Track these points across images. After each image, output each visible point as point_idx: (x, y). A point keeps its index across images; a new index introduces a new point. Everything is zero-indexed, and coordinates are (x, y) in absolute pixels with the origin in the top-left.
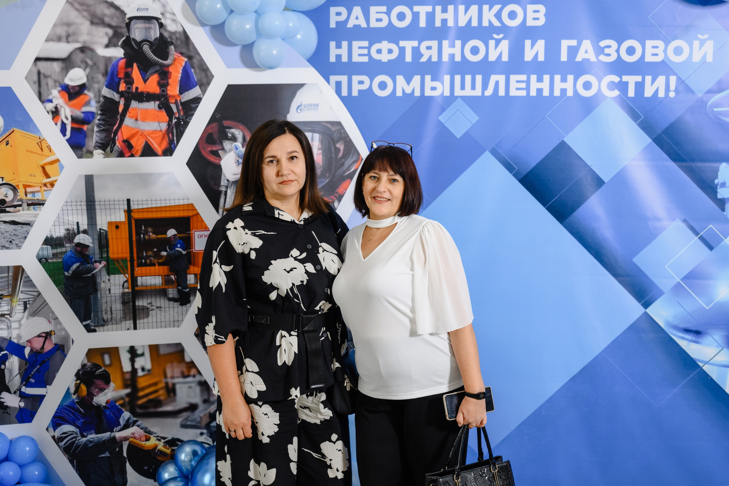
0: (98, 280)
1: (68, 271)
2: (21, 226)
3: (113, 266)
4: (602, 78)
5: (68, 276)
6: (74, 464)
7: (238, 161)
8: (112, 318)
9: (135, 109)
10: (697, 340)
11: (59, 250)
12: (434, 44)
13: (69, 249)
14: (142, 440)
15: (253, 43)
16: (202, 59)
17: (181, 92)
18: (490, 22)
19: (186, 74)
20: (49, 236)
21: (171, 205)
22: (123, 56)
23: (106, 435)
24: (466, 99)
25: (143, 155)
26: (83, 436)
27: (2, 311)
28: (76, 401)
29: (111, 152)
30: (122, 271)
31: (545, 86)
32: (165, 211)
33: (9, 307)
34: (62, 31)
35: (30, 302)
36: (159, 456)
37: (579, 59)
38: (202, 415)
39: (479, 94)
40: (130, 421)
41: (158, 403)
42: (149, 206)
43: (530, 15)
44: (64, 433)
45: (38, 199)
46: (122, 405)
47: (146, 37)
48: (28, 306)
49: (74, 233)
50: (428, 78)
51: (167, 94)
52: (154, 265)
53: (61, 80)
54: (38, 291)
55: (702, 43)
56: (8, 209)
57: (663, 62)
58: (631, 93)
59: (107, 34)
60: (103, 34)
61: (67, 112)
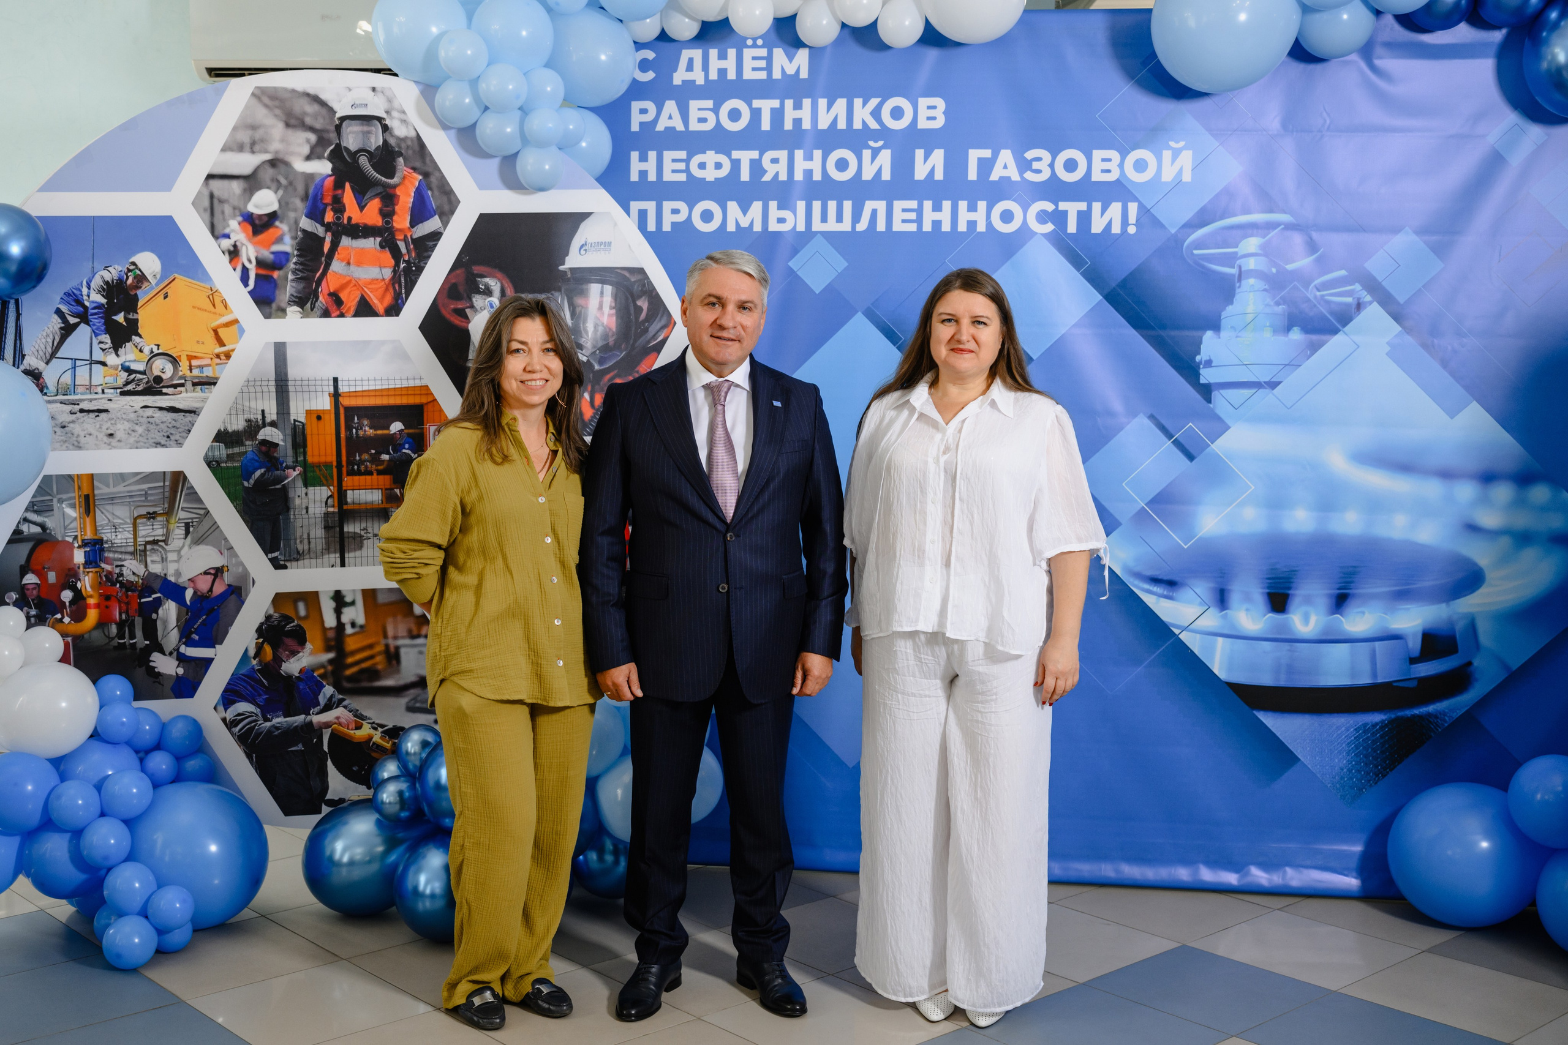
0: (291, 494)
1: (248, 481)
2: (183, 414)
3: (312, 474)
4: (1030, 205)
5: (248, 487)
6: (253, 759)
8: (309, 549)
9: (346, 248)
10: (1171, 594)
11: (236, 450)
12: (783, 155)
13: (250, 449)
14: (350, 728)
15: (516, 155)
16: (443, 177)
17: (413, 223)
18: (864, 122)
19: (419, 196)
20: (222, 430)
21: (397, 386)
22: (330, 173)
23: (300, 719)
24: (828, 236)
25: (358, 314)
26: (266, 720)
27: (154, 536)
28: (257, 668)
29: (312, 309)
30: (325, 482)
31: (945, 216)
32: (388, 395)
33: (165, 530)
34: (244, 137)
35: (194, 524)
36: (376, 752)
37: (994, 176)
39: (850, 230)
40: (334, 700)
41: (373, 674)
42: (366, 388)
43: (923, 113)
44: (239, 715)
45: (207, 376)
46: (322, 676)
47: (364, 145)
48: (191, 529)
50: (773, 205)
51: (393, 227)
52: (370, 473)
53: (242, 207)
54: (206, 509)
55: (1176, 154)
56: (165, 390)
57: (1118, 180)
58: (1072, 227)
59: (308, 141)
60: (302, 140)
61: (250, 252)
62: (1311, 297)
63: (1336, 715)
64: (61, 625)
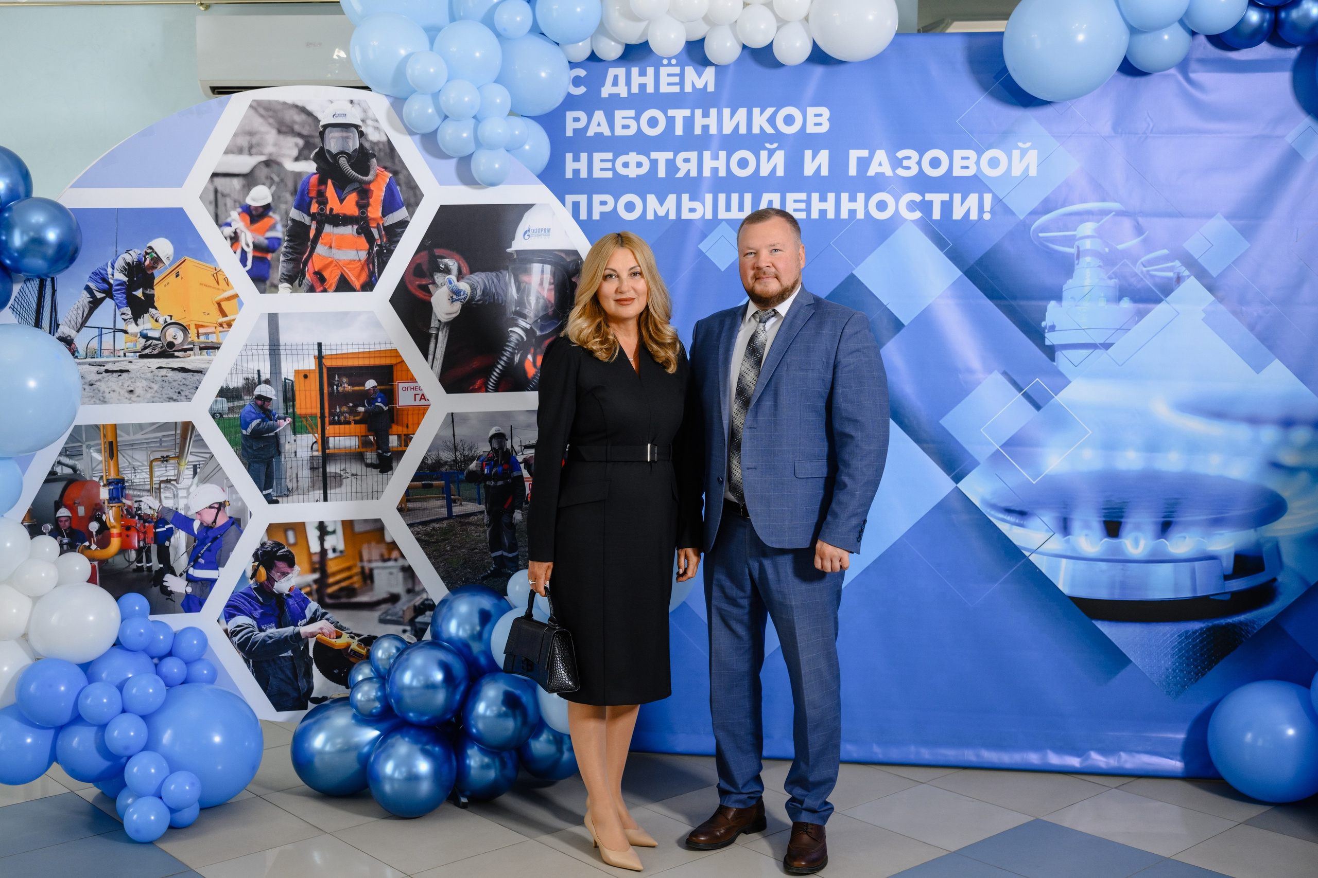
1: (246, 429)
2: (192, 373)
3: (300, 424)
4: (901, 196)
5: (246, 435)
6: (250, 664)
7: (452, 297)
8: (298, 486)
9: (329, 234)
10: (1022, 522)
12: (693, 155)
13: (248, 403)
14: (332, 637)
15: (471, 156)
16: (410, 175)
17: (385, 214)
18: (761, 128)
19: (390, 191)
20: (225, 387)
21: (371, 350)
22: (315, 171)
23: (288, 630)
24: (731, 222)
25: (337, 290)
26: (261, 630)
27: (167, 476)
28: (253, 587)
29: (300, 286)
30: (309, 428)
31: (830, 206)
32: (364, 357)
33: (176, 471)
34: (243, 141)
36: (354, 657)
37: (871, 172)
38: (405, 608)
40: (318, 613)
41: (350, 591)
42: (345, 351)
43: (811, 120)
44: (238, 626)
45: (212, 342)
47: (343, 148)
48: (198, 470)
49: (255, 383)
50: (685, 197)
51: (367, 216)
52: (349, 423)
53: (241, 200)
54: (211, 453)
55: (1024, 153)
56: (176, 354)
57: (975, 175)
58: (936, 215)
59: (296, 145)
60: (292, 144)
61: (248, 238)
62: (1137, 271)
63: (1161, 623)
64: (89, 551)
